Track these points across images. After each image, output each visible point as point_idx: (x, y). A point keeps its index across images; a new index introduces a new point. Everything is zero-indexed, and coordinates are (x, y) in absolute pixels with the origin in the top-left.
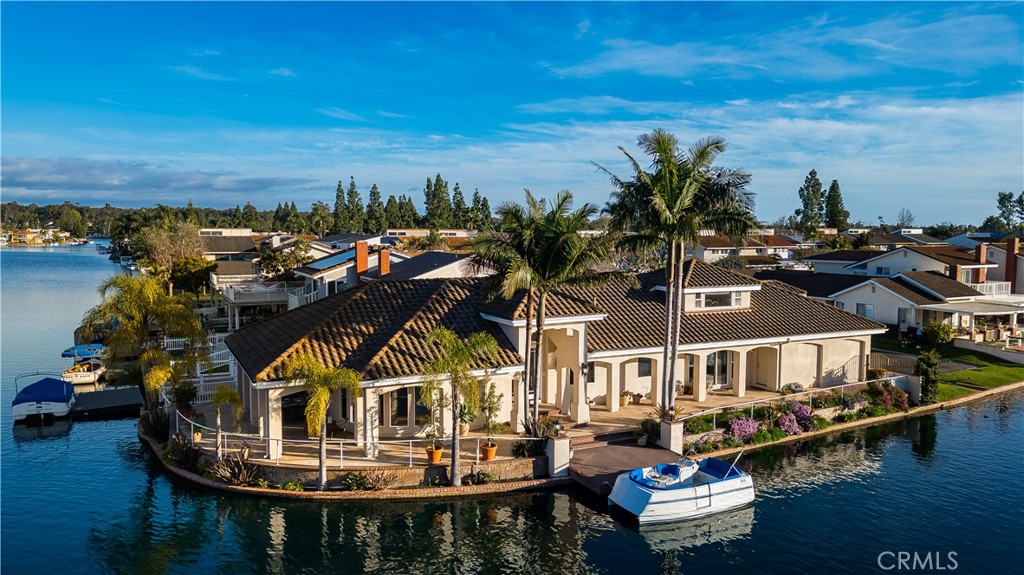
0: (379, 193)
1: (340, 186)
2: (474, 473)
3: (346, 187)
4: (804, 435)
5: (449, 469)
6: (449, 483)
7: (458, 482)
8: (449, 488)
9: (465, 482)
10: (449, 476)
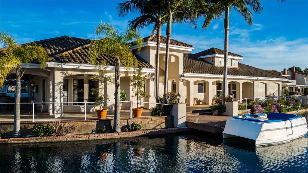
2: (129, 125)
5: (112, 122)
6: (113, 131)
7: (119, 130)
8: (113, 134)
9: (123, 129)
10: (112, 126)
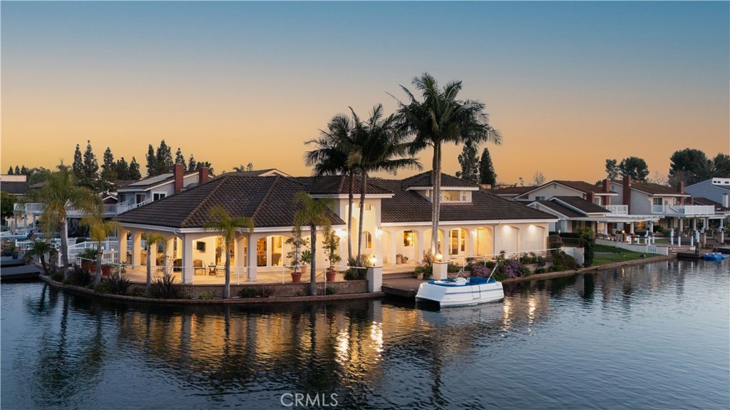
0: (111, 155)
1: (78, 148)
2: (324, 288)
3: (83, 150)
4: (517, 279)
7: (315, 293)
8: (310, 297)
9: (318, 294)
